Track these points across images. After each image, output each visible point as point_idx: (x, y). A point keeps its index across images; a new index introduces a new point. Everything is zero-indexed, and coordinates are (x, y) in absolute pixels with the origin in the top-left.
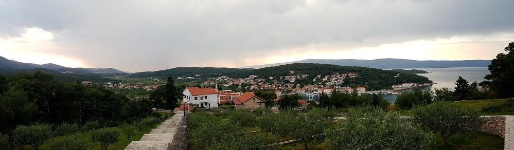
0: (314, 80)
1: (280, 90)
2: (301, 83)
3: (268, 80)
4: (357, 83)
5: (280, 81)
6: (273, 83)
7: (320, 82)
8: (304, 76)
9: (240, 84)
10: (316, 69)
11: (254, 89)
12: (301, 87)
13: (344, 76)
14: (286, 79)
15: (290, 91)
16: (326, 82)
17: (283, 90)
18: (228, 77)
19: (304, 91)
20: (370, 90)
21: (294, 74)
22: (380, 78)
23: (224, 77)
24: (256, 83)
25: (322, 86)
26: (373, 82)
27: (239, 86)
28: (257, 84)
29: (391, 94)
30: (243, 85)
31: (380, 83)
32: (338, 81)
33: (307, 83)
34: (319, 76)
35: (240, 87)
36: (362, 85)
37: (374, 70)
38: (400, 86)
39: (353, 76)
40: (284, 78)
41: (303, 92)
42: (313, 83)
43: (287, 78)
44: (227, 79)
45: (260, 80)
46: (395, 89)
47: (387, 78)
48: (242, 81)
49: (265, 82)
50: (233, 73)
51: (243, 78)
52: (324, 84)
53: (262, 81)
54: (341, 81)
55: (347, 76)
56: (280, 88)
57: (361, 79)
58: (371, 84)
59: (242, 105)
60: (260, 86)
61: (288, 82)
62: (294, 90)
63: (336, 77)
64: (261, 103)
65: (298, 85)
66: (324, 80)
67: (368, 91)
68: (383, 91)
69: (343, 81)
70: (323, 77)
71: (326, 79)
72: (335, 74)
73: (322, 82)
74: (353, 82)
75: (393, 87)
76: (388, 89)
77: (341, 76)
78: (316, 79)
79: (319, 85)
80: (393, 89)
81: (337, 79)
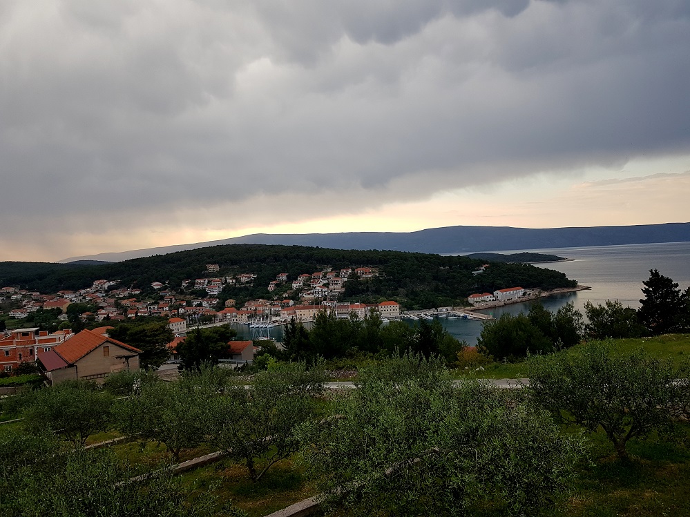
0: (271, 287)
1: (183, 317)
2: (238, 295)
3: (147, 293)
4: (377, 292)
5: (182, 293)
6: (162, 298)
7: (286, 292)
8: (244, 278)
9: (64, 308)
10: (276, 259)
11: (108, 318)
12: (238, 306)
13: (345, 274)
14: (197, 287)
15: (209, 319)
16: (300, 290)
17: (189, 315)
18: (22, 288)
19: (245, 317)
20: (410, 308)
21: (220, 274)
22: (435, 278)
23: (11, 290)
24: (112, 301)
25: (291, 302)
26: (419, 288)
27: (60, 312)
28: (117, 305)
29: (465, 317)
30: (74, 310)
31: (437, 290)
32: (331, 287)
33: (253, 296)
34: (283, 277)
35: (63, 317)
36: (391, 297)
37: (421, 259)
38: (489, 297)
39: (367, 274)
40: (192, 284)
41: (243, 319)
42: (268, 297)
43: (201, 283)
44: (19, 297)
45: (126, 293)
46: (477, 306)
47: (454, 277)
48: (70, 297)
49: (139, 299)
50: (41, 277)
51: (74, 289)
52: (296, 296)
53: (131, 296)
54: (338, 289)
55: (353, 275)
56: (181, 311)
57: (388, 281)
58: (413, 292)
59: (72, 370)
60: (125, 310)
61: (203, 294)
62: (220, 314)
63: (324, 277)
64: (127, 358)
65: (230, 302)
66: (295, 285)
67: (405, 312)
68: (444, 310)
69: (343, 287)
70: (292, 278)
71: (302, 284)
72: (322, 270)
73: (292, 291)
74: (368, 290)
75: (471, 299)
76: (458, 305)
77: (337, 276)
78: (276, 285)
79: (285, 301)
80: (472, 305)
81: (328, 284)
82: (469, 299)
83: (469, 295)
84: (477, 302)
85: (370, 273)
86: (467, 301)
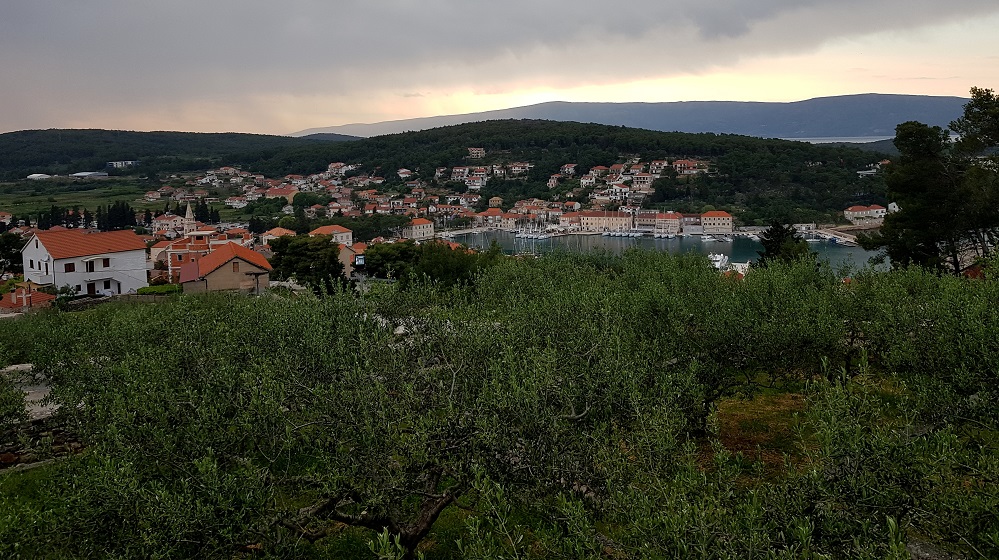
0: (552, 183)
1: (430, 217)
2: (505, 192)
3: (392, 183)
4: (703, 196)
5: (434, 184)
6: (409, 191)
7: (571, 190)
8: (517, 169)
9: (290, 198)
10: (562, 143)
11: (340, 214)
12: (506, 207)
13: (658, 167)
14: (455, 178)
15: (465, 222)
16: (590, 189)
17: (440, 216)
18: (244, 169)
19: (511, 222)
20: (750, 222)
21: (486, 162)
22: (796, 179)
23: (231, 171)
24: (348, 191)
25: (577, 205)
26: (768, 193)
27: (285, 203)
28: (354, 198)
29: (833, 241)
30: (302, 201)
31: (796, 197)
32: (635, 186)
33: (526, 194)
34: (570, 169)
35: (288, 210)
36: (722, 205)
37: (776, 147)
38: (879, 212)
39: (690, 169)
40: (448, 174)
41: (509, 225)
42: (545, 195)
43: (460, 173)
44: (239, 180)
45: (367, 182)
46: (857, 224)
47: (826, 179)
48: (300, 183)
49: (380, 190)
50: (267, 156)
51: (305, 172)
52: (584, 198)
53: (372, 186)
54: (645, 189)
55: (669, 170)
56: (432, 209)
57: (720, 180)
58: (758, 199)
60: (361, 204)
61: (461, 188)
62: (479, 217)
63: (627, 172)
65: (496, 200)
66: (584, 182)
67: (741, 228)
68: (804, 228)
69: (652, 186)
70: (582, 171)
71: (594, 180)
72: (625, 160)
73: (580, 190)
74: (688, 194)
75: (848, 214)
76: (828, 222)
77: (646, 171)
78: (559, 180)
79: (568, 203)
80: (849, 223)
81: (632, 181)
82: (846, 212)
83: (846, 208)
84: (857, 218)
85: (694, 168)
86: (843, 216)
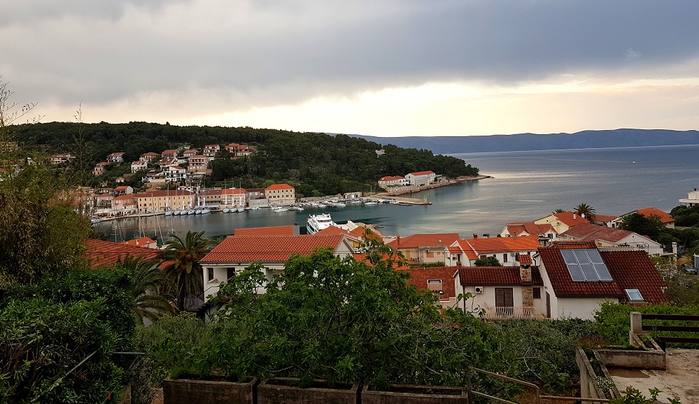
0: (99, 170)
4: (260, 173)
7: (121, 176)
8: (57, 160)
16: (142, 173)
20: (308, 194)
22: (334, 158)
25: (129, 190)
26: (315, 170)
31: (339, 172)
32: (192, 168)
34: (117, 158)
36: (282, 179)
38: (402, 181)
39: (245, 152)
42: (91, 183)
46: (391, 190)
52: (136, 182)
54: (202, 170)
55: (223, 153)
57: (271, 161)
58: (309, 174)
63: (180, 156)
66: (135, 167)
67: (302, 199)
68: (353, 196)
69: (209, 167)
70: (129, 159)
71: (146, 165)
72: (176, 148)
73: (131, 175)
74: (246, 172)
75: (382, 183)
76: (369, 191)
77: (200, 153)
78: (105, 167)
79: (119, 188)
80: (384, 190)
81: (187, 164)
82: (380, 182)
83: (379, 179)
84: (390, 186)
85: (246, 150)
86: (378, 186)
